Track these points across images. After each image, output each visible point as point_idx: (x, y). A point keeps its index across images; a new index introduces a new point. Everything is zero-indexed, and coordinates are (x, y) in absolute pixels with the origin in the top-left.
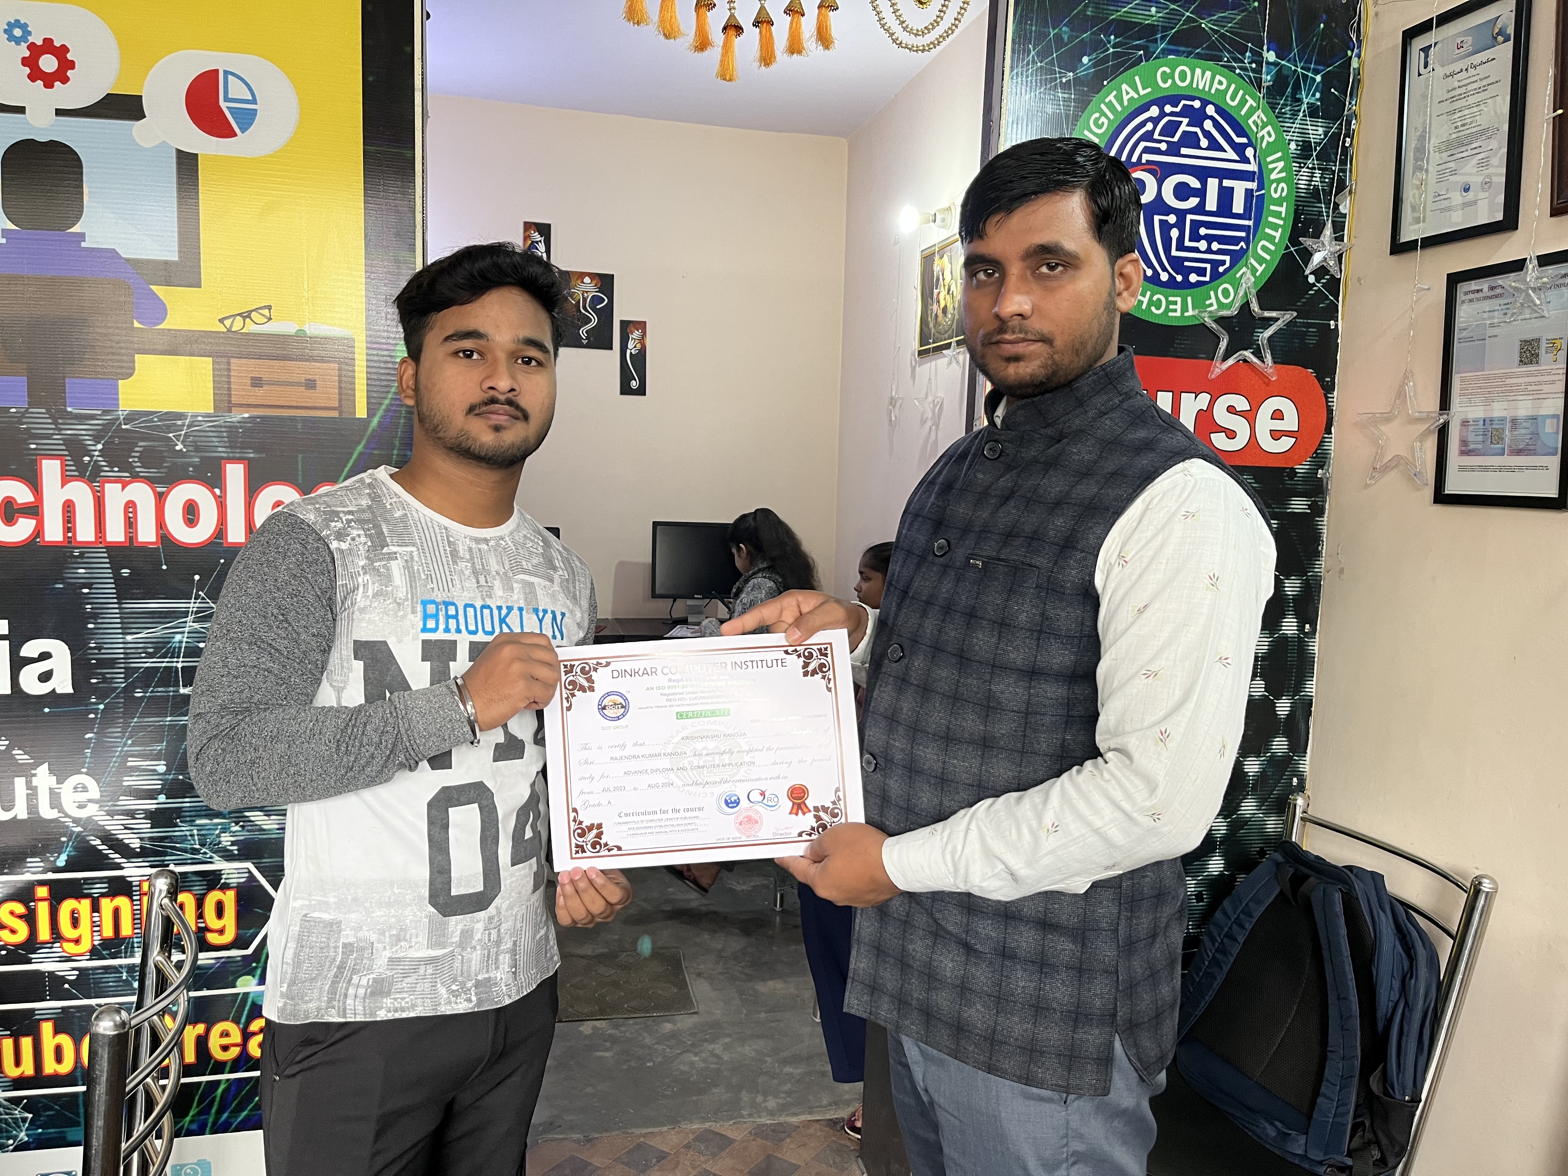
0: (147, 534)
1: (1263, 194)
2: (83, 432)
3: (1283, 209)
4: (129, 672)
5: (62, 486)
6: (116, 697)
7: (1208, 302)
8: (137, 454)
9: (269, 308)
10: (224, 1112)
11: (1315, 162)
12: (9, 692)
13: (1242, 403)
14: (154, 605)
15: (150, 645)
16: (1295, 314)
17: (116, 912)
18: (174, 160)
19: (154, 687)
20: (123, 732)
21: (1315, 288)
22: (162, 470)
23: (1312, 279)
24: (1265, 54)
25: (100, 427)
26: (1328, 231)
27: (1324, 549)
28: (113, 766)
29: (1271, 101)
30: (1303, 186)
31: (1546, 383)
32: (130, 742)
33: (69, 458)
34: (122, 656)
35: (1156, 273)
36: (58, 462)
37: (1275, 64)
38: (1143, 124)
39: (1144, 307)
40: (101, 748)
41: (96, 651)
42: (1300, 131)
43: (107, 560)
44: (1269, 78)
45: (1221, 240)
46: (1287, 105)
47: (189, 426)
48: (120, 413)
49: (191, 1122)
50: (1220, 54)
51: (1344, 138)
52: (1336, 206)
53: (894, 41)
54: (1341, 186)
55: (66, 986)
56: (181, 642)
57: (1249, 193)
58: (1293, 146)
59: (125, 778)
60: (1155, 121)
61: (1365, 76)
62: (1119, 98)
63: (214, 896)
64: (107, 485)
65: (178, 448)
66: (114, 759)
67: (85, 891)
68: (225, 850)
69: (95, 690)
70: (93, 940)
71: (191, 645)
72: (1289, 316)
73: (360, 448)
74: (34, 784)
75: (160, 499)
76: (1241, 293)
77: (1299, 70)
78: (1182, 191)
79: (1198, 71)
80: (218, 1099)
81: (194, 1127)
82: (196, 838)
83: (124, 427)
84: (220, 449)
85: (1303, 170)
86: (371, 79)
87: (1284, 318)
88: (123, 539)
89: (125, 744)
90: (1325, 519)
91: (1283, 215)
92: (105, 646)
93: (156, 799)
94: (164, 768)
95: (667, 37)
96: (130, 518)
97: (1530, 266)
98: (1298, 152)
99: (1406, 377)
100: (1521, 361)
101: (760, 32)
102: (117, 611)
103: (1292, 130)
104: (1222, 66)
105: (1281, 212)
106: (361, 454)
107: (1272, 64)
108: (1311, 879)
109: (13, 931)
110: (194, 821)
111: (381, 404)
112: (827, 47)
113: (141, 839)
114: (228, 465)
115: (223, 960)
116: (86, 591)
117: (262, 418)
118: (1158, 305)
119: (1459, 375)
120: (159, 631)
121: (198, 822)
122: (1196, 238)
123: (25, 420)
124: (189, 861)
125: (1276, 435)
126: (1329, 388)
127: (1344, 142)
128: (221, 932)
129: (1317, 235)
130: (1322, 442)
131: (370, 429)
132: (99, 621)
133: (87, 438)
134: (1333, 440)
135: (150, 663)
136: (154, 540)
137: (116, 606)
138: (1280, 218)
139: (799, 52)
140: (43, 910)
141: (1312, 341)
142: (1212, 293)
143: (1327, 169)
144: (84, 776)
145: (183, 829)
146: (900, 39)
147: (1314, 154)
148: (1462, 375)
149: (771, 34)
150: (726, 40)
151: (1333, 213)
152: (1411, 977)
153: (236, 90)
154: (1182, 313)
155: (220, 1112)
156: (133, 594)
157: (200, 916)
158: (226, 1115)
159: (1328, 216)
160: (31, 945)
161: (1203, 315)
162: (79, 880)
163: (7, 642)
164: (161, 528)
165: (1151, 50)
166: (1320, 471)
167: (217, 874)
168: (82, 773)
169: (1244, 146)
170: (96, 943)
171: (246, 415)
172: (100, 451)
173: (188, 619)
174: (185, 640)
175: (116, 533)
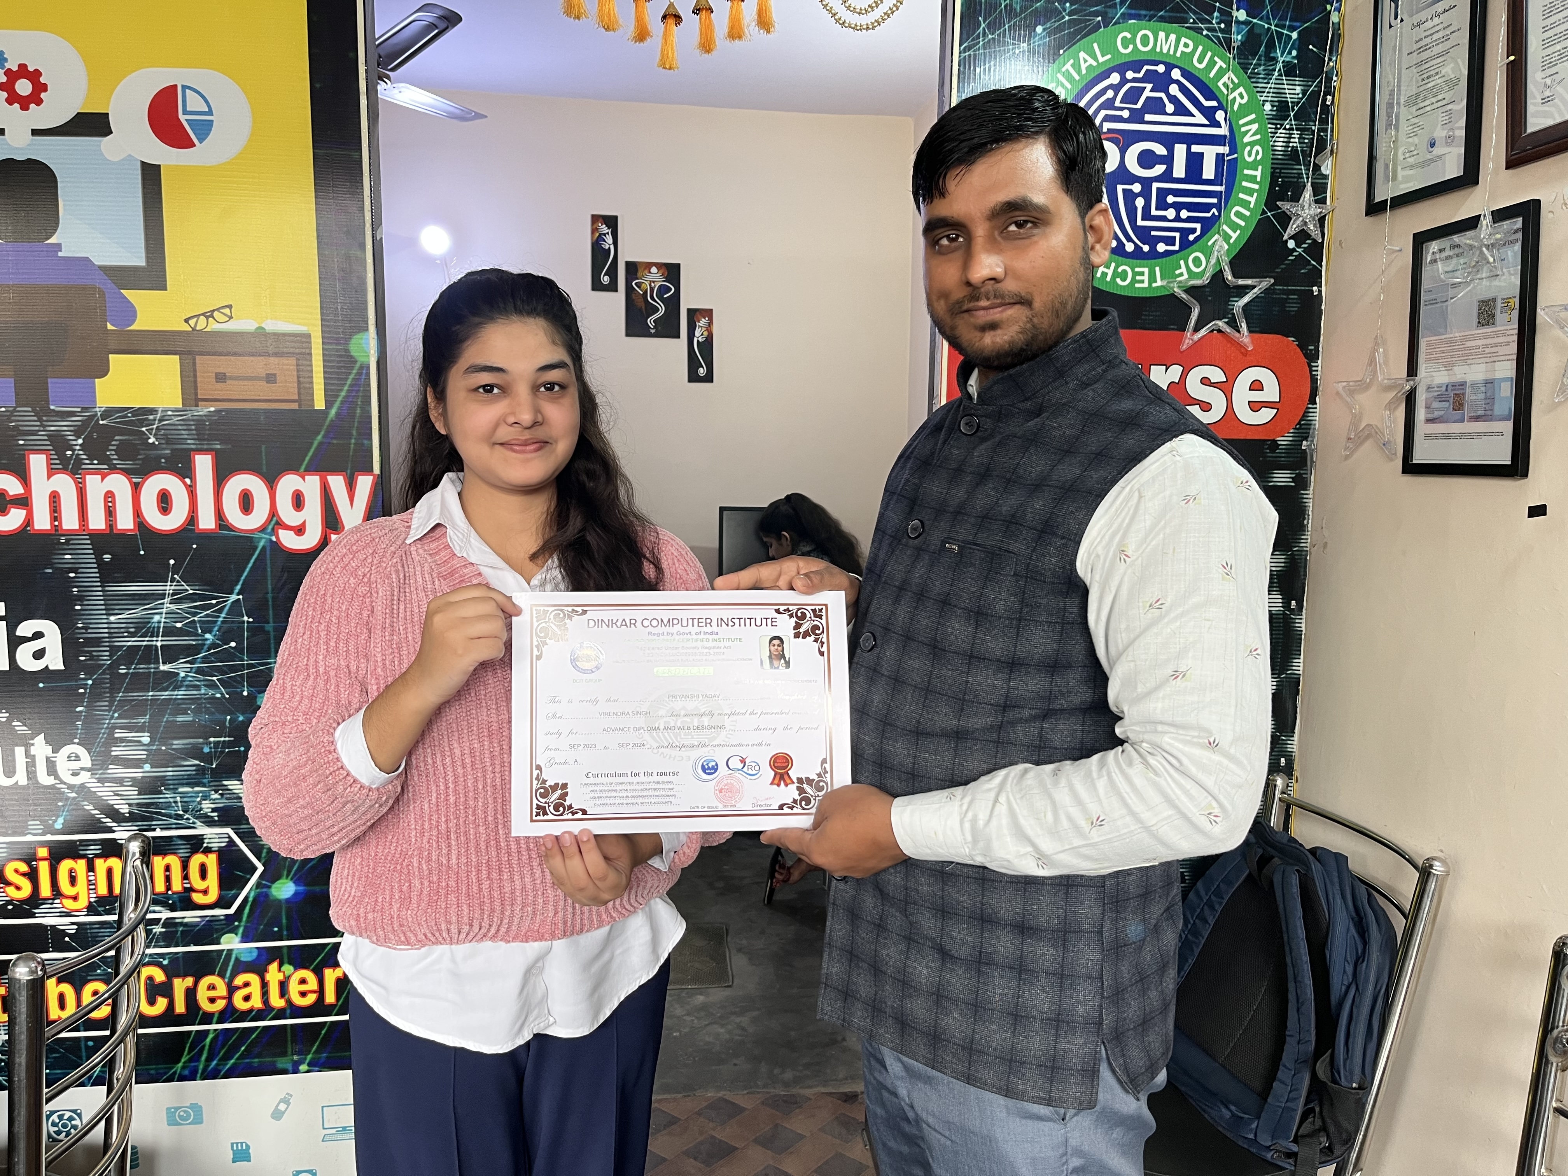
0: (125, 522)
1: (1236, 159)
2: (65, 428)
3: (1258, 173)
4: (113, 650)
5: (49, 478)
6: (103, 673)
7: (1177, 272)
8: (114, 448)
9: (230, 307)
10: (212, 1060)
11: (1293, 123)
12: (7, 668)
13: (1217, 375)
14: (134, 588)
15: (131, 625)
16: (1272, 281)
17: (110, 871)
18: (139, 172)
19: (136, 664)
20: (110, 706)
21: (1295, 254)
22: (137, 462)
23: (1291, 244)
24: (1235, 14)
25: (79, 423)
26: (1308, 194)
27: (1310, 524)
28: (102, 738)
29: (1242, 61)
30: (1279, 148)
31: (1501, 344)
32: (116, 715)
33: (53, 452)
34: (107, 635)
35: (1121, 245)
36: (44, 456)
37: (1246, 23)
38: (1103, 92)
39: (1108, 279)
40: (92, 722)
41: (84, 631)
42: (1275, 90)
43: (90, 547)
44: (1239, 37)
45: (1190, 207)
46: (1260, 65)
47: (160, 421)
48: (98, 409)
49: (183, 1068)
50: (1186, 15)
51: (1325, 95)
52: (1317, 167)
53: (837, 21)
54: (1321, 146)
55: (67, 939)
56: (159, 622)
57: (1220, 157)
58: (1268, 107)
59: (114, 749)
60: (1116, 88)
61: (1347, 32)
62: (1077, 66)
63: (197, 860)
64: (88, 477)
65: (151, 441)
66: (103, 731)
67: (81, 852)
68: (206, 816)
69: (83, 667)
70: (89, 898)
71: (169, 625)
72: (1266, 283)
73: (319, 437)
74: (32, 753)
75: (136, 489)
76: (1213, 261)
77: (1273, 27)
78: (1146, 160)
79: (1162, 35)
80: (207, 1047)
81: (186, 1072)
82: (179, 804)
83: (101, 422)
84: (189, 442)
85: (1279, 131)
86: (318, 86)
87: (1259, 286)
88: (103, 527)
89: (112, 717)
90: (1311, 492)
91: (1259, 179)
92: (91, 626)
93: (142, 768)
94: (149, 739)
95: (607, 29)
96: (109, 507)
97: (1486, 222)
98: (1274, 113)
99: (1376, 344)
100: (1479, 322)
101: (700, 19)
102: (101, 593)
103: (1267, 90)
104: (1187, 28)
105: (1256, 176)
106: (321, 443)
107: (1243, 23)
108: (1276, 861)
109: (18, 888)
110: (177, 789)
111: (338, 396)
112: (768, 32)
113: (130, 805)
114: (197, 457)
115: (208, 919)
116: (72, 575)
117: (228, 411)
118: (1124, 277)
119: (1425, 339)
120: (138, 612)
121: (181, 790)
122: (1162, 205)
123: (13, 418)
124: (174, 826)
125: (1255, 406)
126: (1312, 357)
127: (1324, 100)
128: (205, 892)
129: (1296, 198)
130: (1305, 412)
131: (329, 419)
132: (86, 603)
133: (68, 433)
134: (1317, 410)
135: (132, 642)
136: (132, 527)
137: (100, 589)
138: (1255, 182)
139: (740, 37)
140: (44, 869)
141: (1293, 308)
142: (1182, 262)
143: (1308, 130)
144: (76, 746)
145: (167, 796)
146: (843, 19)
147: (1292, 114)
148: (1428, 339)
149: (710, 20)
150: (666, 28)
151: (1313, 174)
152: (1363, 961)
153: (194, 103)
154: (1150, 284)
155: (209, 1059)
156: (115, 577)
157: (186, 877)
158: (215, 1062)
159: (1308, 178)
160: (34, 901)
161: (1172, 285)
162: (75, 842)
163: (4, 623)
164: (138, 516)
165: (1110, 15)
166: (1304, 443)
167: (199, 839)
168: (74, 743)
169: (1215, 109)
170: (92, 900)
171: (212, 409)
172: (80, 445)
173: (165, 601)
174: (163, 620)
175: (97, 522)
